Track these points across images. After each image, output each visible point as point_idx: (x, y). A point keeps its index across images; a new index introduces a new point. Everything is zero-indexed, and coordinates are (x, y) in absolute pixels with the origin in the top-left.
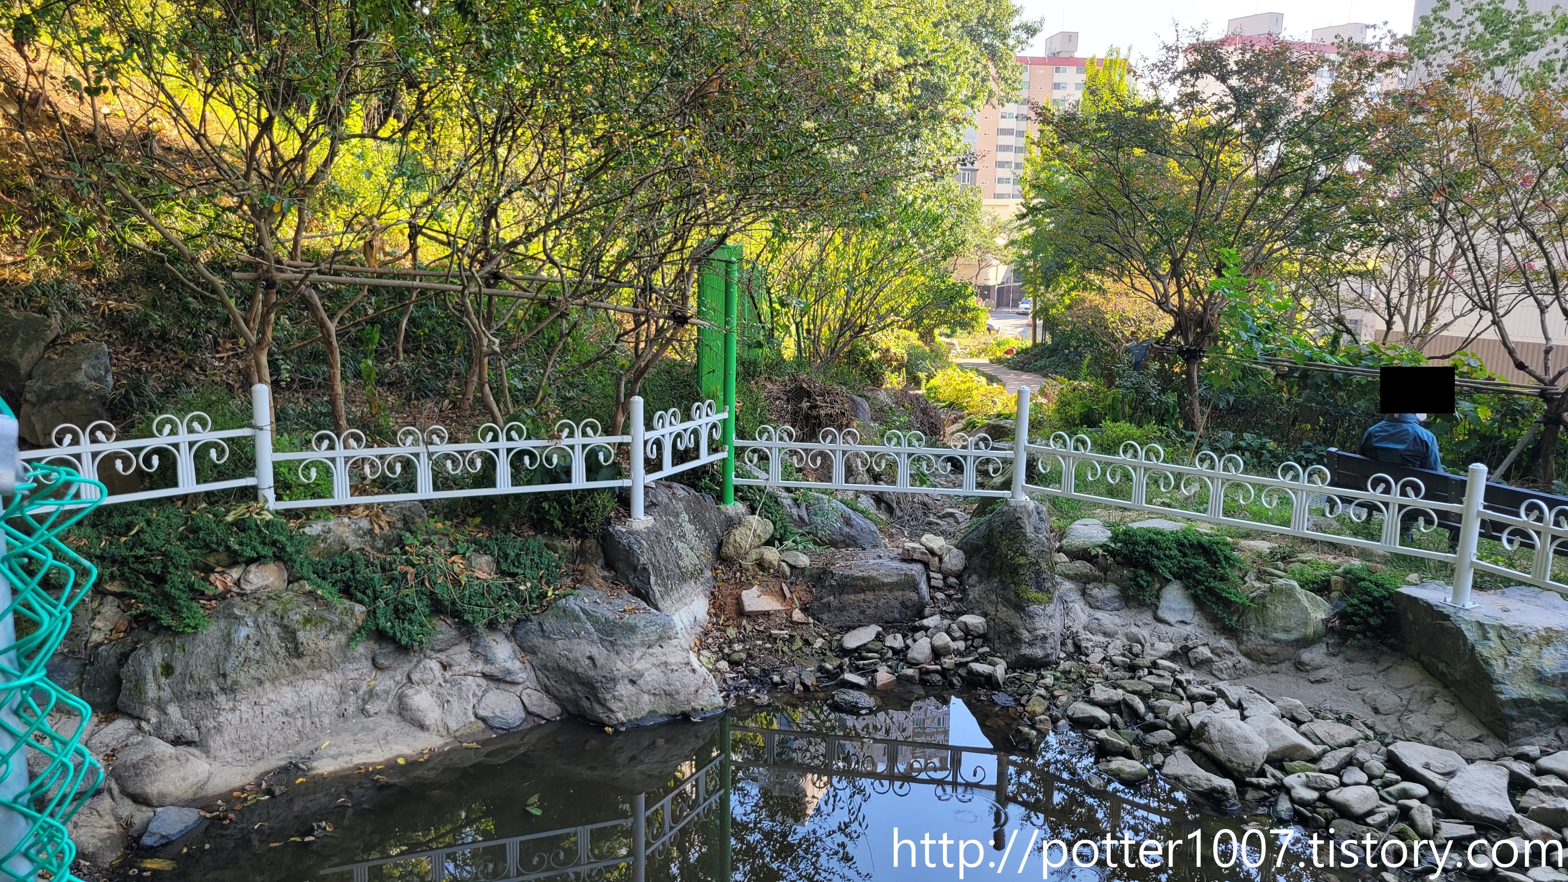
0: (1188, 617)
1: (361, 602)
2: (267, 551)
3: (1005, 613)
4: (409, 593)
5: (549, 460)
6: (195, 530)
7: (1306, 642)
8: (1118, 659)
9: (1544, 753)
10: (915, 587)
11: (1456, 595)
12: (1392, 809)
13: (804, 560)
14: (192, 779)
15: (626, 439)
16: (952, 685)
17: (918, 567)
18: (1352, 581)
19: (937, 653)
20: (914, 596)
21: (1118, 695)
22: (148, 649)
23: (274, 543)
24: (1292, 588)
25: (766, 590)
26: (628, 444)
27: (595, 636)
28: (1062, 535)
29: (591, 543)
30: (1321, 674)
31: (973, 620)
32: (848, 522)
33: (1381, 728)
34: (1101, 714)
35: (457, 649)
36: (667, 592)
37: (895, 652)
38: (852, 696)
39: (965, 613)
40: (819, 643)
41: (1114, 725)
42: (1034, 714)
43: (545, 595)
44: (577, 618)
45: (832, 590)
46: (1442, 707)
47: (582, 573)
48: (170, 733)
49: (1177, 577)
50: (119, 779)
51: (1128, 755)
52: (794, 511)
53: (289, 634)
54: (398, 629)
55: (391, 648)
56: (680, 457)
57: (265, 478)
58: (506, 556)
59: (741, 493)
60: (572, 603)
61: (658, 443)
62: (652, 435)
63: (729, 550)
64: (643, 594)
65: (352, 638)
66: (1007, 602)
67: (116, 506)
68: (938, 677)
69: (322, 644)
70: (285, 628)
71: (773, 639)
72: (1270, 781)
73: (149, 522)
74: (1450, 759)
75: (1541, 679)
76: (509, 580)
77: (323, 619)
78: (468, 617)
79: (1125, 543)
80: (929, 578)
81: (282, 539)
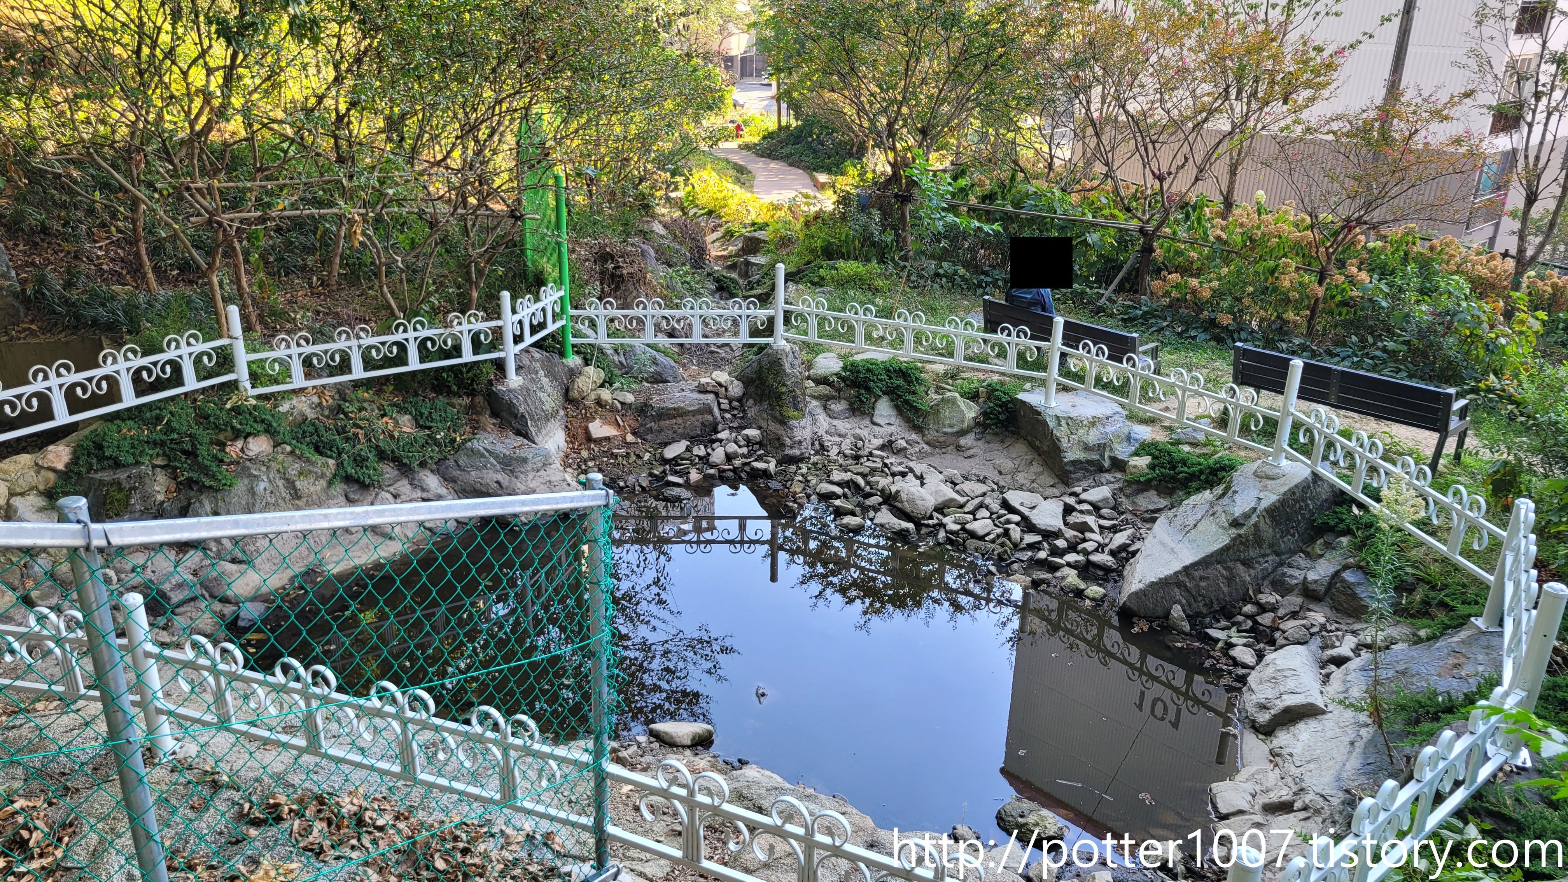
0: (893, 420)
1: (331, 457)
2: (260, 427)
3: (774, 427)
4: (362, 446)
5: (445, 343)
6: (207, 417)
7: (963, 433)
8: (848, 452)
9: (1085, 490)
10: (711, 412)
11: (1047, 399)
12: (1000, 531)
13: (630, 398)
14: (252, 585)
15: (499, 323)
16: (741, 478)
17: (711, 397)
18: (991, 390)
19: (729, 458)
20: (710, 418)
21: (847, 476)
22: (200, 502)
23: (263, 421)
24: (955, 398)
25: (606, 422)
26: (500, 328)
27: (498, 467)
28: (810, 366)
29: (479, 399)
30: (971, 452)
31: (753, 433)
32: (655, 362)
33: (1002, 483)
34: (838, 490)
35: (400, 483)
36: (539, 430)
37: (700, 458)
38: (676, 491)
39: (745, 428)
40: (647, 456)
41: (845, 496)
42: (795, 493)
43: (454, 440)
44: (483, 456)
45: (653, 419)
46: (1036, 468)
47: (478, 422)
48: (228, 557)
49: (885, 393)
50: (206, 588)
51: (853, 514)
52: (616, 358)
53: (290, 484)
54: (360, 474)
55: (356, 487)
56: (534, 330)
57: (242, 374)
58: (422, 415)
59: (577, 350)
60: (476, 445)
61: (520, 322)
62: (517, 318)
63: (575, 394)
64: (526, 436)
65: (330, 483)
66: (775, 419)
67: (144, 405)
68: (731, 474)
69: (312, 489)
70: (287, 480)
71: (615, 456)
72: (935, 521)
73: (171, 413)
74: (1036, 498)
75: (1087, 448)
76: (427, 432)
77: (311, 472)
78: (405, 461)
79: (852, 372)
80: (719, 404)
81: (269, 417)
